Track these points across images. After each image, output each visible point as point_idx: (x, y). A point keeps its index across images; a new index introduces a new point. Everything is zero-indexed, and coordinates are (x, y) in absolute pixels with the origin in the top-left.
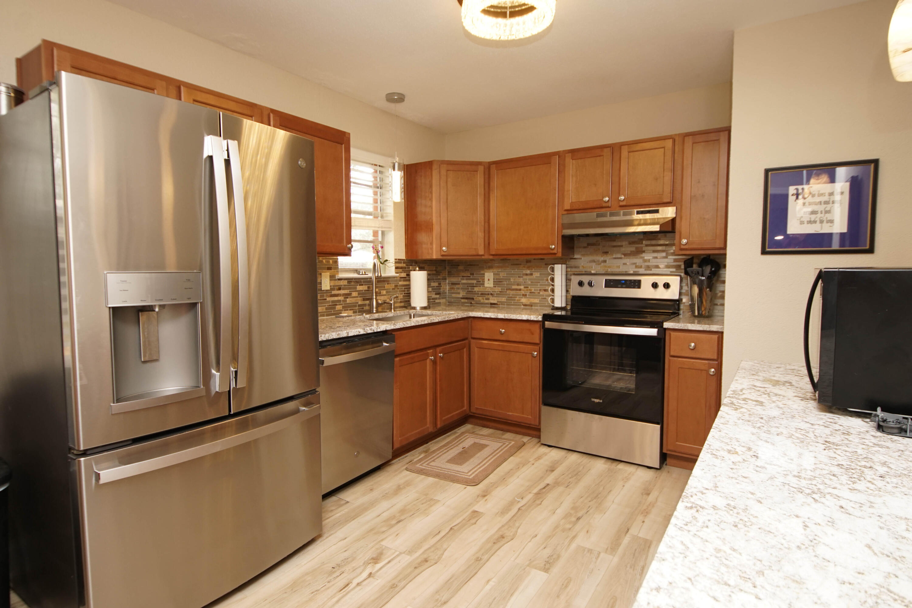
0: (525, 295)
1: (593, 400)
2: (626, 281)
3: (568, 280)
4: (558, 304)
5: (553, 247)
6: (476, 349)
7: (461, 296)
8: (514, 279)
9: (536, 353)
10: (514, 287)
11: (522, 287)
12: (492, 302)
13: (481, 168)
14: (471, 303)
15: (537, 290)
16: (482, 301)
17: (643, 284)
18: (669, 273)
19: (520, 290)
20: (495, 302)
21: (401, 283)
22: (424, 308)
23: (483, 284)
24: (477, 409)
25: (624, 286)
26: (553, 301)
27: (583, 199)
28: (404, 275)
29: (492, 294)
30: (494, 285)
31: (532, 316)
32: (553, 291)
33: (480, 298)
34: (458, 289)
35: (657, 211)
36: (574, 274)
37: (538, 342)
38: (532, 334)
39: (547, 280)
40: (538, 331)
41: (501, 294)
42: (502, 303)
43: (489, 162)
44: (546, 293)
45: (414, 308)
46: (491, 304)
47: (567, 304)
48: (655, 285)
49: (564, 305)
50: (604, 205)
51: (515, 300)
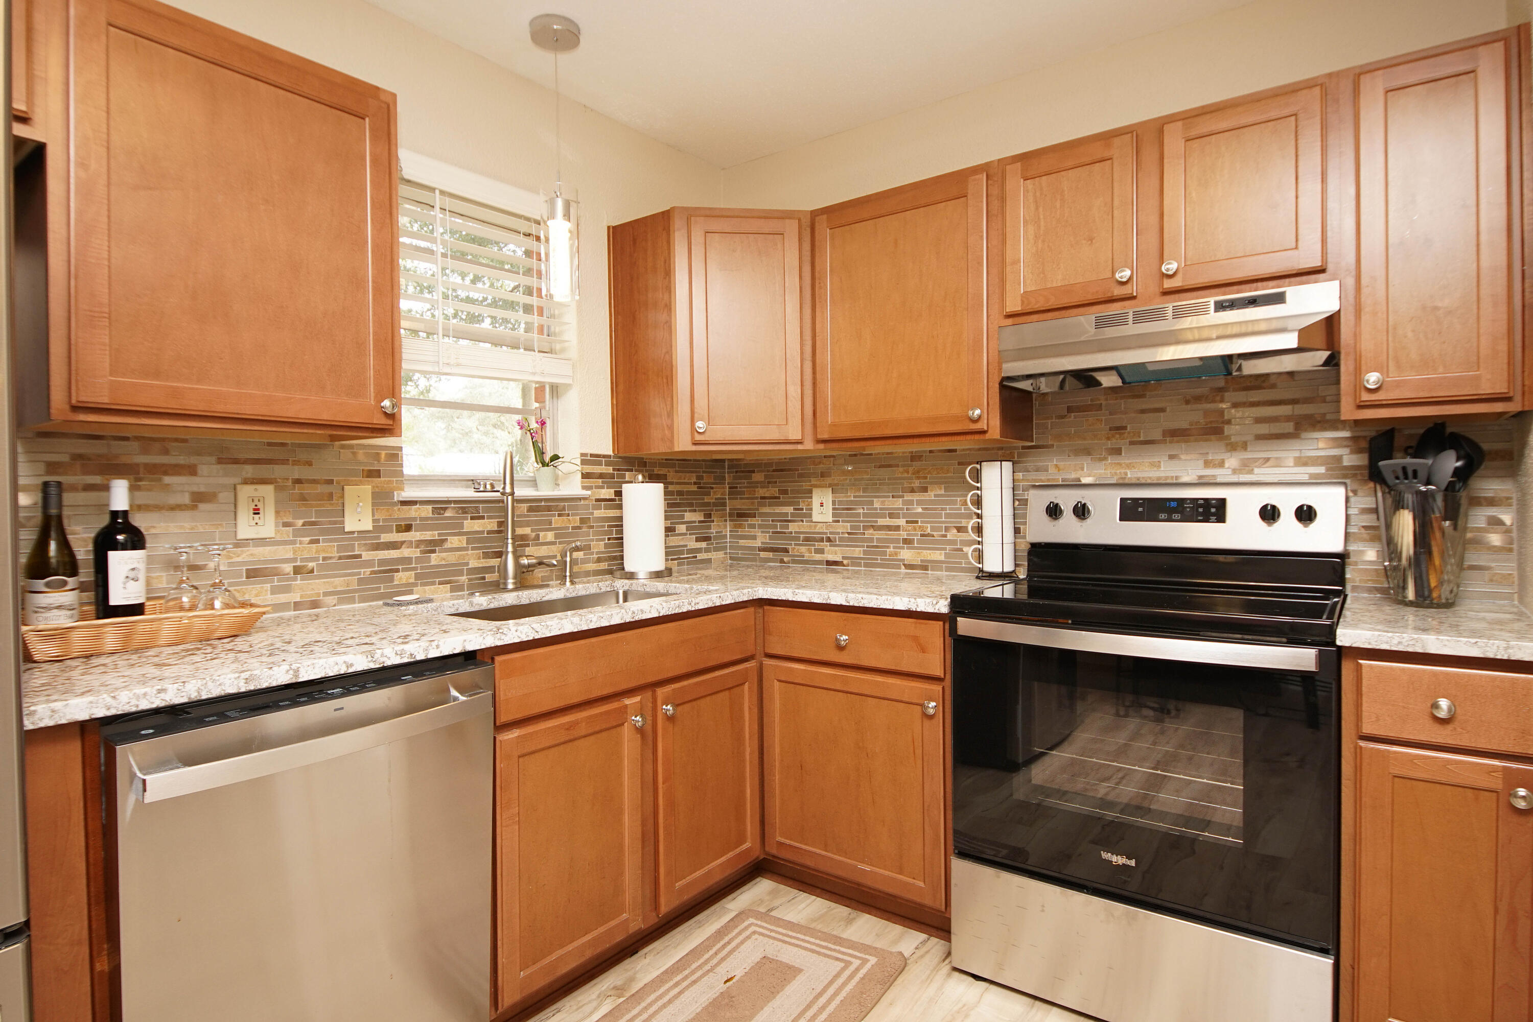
0: (907, 542)
1: (1106, 855)
2: (1181, 501)
3: (1020, 504)
4: (992, 564)
5: (977, 412)
6: (776, 684)
7: (758, 543)
8: (883, 503)
9: (933, 704)
10: (881, 522)
11: (901, 522)
12: (831, 558)
13: (791, 228)
14: (782, 561)
15: (939, 529)
16: (807, 556)
17: (1231, 511)
18: (1305, 478)
19: (897, 528)
20: (838, 558)
21: (598, 513)
22: (658, 575)
23: (810, 516)
24: (781, 844)
25: (1176, 516)
26: (980, 557)
27: (1058, 280)
28: (607, 493)
29: (829, 540)
30: (834, 515)
31: (919, 600)
32: (979, 530)
33: (803, 549)
34: (752, 526)
35: (1279, 299)
36: (1034, 487)
37: (939, 672)
38: (923, 650)
39: (965, 503)
40: (939, 642)
41: (852, 538)
42: (855, 561)
43: (812, 212)
44: (963, 536)
45: (631, 576)
46: (829, 563)
47: (1016, 565)
48: (1269, 514)
49: (1008, 568)
50: (1118, 291)
51: (885, 553)
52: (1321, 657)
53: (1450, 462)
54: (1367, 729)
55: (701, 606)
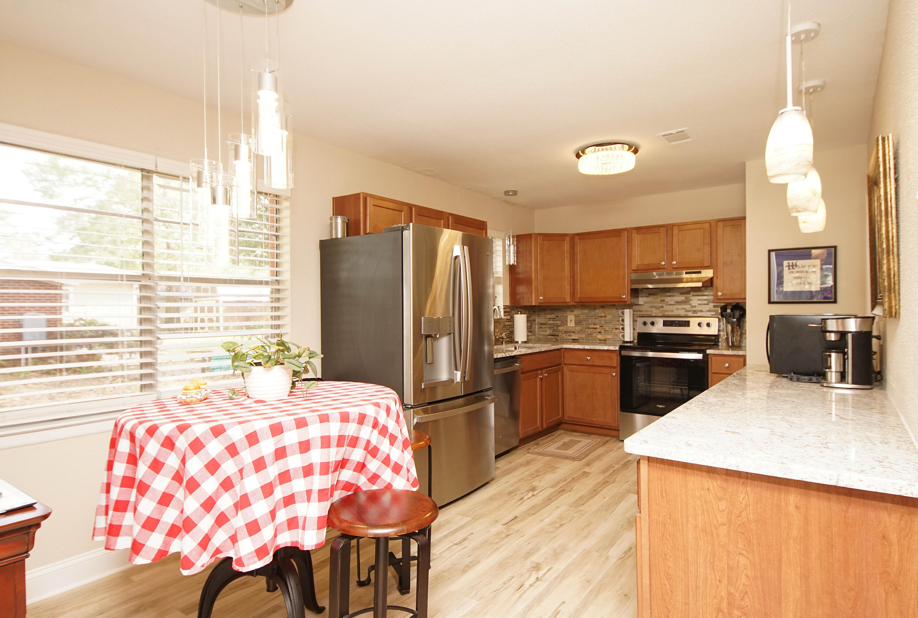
0: (600, 332)
1: (658, 406)
2: (679, 321)
3: (635, 321)
4: (627, 339)
5: (624, 296)
6: (568, 372)
7: (548, 333)
8: (592, 321)
9: (614, 374)
10: (591, 326)
11: (598, 326)
12: (574, 338)
13: (568, 238)
14: (556, 339)
15: (610, 329)
16: (565, 337)
17: (691, 324)
18: (710, 315)
19: (596, 328)
20: (576, 338)
21: (507, 323)
22: (525, 342)
23: (567, 324)
24: (569, 417)
25: (677, 325)
26: (623, 336)
27: (646, 262)
28: (509, 317)
29: (573, 332)
30: (575, 324)
31: (611, 347)
32: (623, 329)
33: (564, 335)
34: (546, 328)
35: (700, 272)
36: (639, 317)
37: (615, 365)
38: (612, 360)
39: (619, 321)
40: (615, 357)
41: (581, 331)
42: (582, 339)
43: (573, 234)
44: (618, 331)
45: (517, 342)
46: (573, 339)
47: (634, 339)
48: (699, 325)
49: (632, 340)
50: (662, 267)
51: (592, 336)
52: (703, 357)
53: (737, 313)
54: (713, 371)
55: (552, 349)
